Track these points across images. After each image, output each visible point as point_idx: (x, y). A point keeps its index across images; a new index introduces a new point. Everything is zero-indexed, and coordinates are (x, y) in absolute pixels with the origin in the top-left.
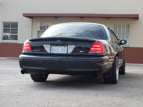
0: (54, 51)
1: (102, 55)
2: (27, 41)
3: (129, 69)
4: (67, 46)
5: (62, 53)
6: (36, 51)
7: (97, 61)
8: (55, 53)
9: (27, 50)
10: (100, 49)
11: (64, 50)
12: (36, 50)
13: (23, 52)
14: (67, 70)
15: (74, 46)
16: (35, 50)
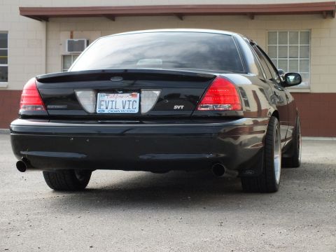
0: (103, 107)
1: (234, 114)
2: (32, 81)
3: (312, 152)
4: (139, 92)
5: (126, 111)
6: (55, 109)
7: (222, 131)
8: (106, 111)
9: (33, 107)
11: (131, 103)
12: (56, 107)
13: (22, 111)
14: (141, 157)
15: (157, 93)
16: (52, 107)
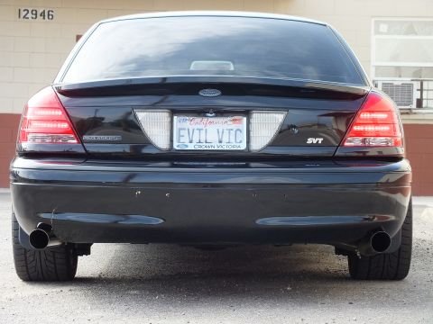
0: (185, 140)
4: (247, 114)
5: (225, 147)
6: (97, 142)
7: (383, 179)
8: (191, 147)
10: (386, 128)
11: (233, 132)
13: (27, 145)
15: (280, 117)
